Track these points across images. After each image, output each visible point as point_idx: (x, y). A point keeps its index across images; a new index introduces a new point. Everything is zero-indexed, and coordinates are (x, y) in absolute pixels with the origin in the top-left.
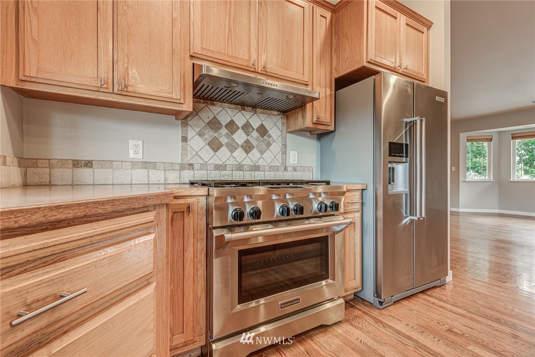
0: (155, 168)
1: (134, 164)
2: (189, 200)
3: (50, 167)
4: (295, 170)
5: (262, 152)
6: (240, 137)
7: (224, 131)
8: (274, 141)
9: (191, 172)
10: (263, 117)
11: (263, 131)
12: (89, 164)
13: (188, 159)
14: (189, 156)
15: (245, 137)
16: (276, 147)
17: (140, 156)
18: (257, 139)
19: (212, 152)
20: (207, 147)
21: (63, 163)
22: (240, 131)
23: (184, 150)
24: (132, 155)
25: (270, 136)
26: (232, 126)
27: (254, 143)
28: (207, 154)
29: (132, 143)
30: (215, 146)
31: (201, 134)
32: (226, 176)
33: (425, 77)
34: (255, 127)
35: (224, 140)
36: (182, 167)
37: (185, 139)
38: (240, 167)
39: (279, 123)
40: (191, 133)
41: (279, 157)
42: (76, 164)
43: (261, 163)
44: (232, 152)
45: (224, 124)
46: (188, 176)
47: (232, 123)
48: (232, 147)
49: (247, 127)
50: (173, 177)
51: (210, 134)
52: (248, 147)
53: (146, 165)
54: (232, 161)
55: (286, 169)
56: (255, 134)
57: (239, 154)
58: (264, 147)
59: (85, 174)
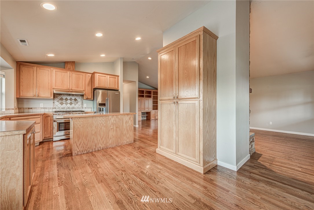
0: (46, 109)
1: (41, 108)
2: (49, 115)
3: (24, 109)
4: (86, 108)
5: (75, 105)
6: (69, 101)
7: (64, 100)
8: (79, 102)
9: (55, 109)
10: (75, 97)
11: (75, 100)
12: (31, 108)
13: (55, 107)
14: (55, 106)
15: (70, 101)
16: (80, 103)
17: (43, 107)
18: (74, 102)
19: (61, 105)
20: (60, 104)
21: (26, 108)
22: (69, 100)
23: (54, 105)
24: (41, 107)
25: (78, 101)
26: (66, 99)
27: (73, 103)
28: (60, 105)
29: (41, 104)
30: (62, 104)
31: (58, 101)
32: (65, 110)
33: (117, 87)
34: (73, 99)
35: (64, 102)
36: (53, 108)
37: (54, 103)
38: (69, 108)
39: (81, 98)
40: (55, 101)
41: (81, 105)
42: (29, 108)
43: (75, 107)
44: (66, 105)
45: (64, 99)
46: (54, 110)
47: (66, 98)
48: (66, 104)
49: (71, 99)
50: (51, 110)
51: (60, 101)
52: (71, 104)
53: (44, 108)
54: (66, 107)
55: (83, 108)
56: (73, 101)
57: (69, 105)
58: (76, 103)
59: (31, 110)
